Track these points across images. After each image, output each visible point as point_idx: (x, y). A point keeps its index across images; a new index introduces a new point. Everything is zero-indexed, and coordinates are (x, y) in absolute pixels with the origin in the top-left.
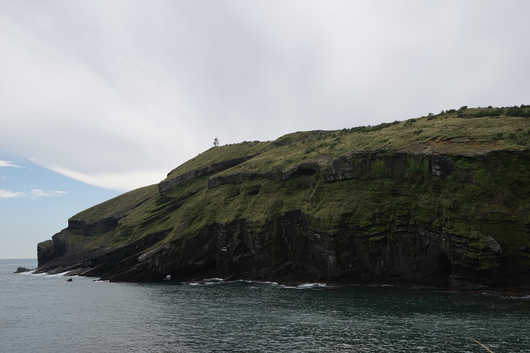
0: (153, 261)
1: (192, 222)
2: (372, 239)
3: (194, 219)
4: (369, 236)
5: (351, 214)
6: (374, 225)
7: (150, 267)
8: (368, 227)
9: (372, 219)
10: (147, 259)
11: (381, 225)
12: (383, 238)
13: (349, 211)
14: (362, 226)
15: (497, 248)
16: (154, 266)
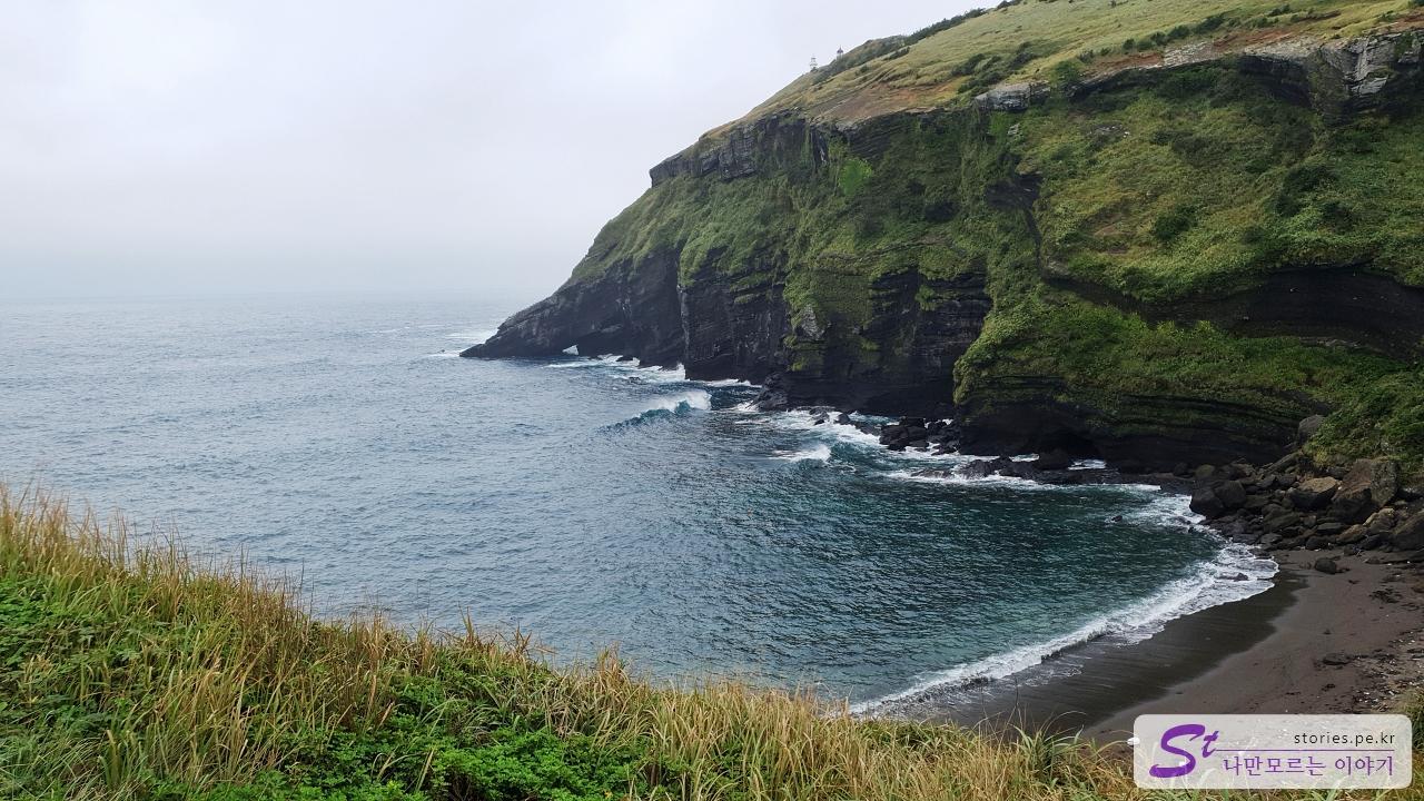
0: (529, 327)
1: (607, 254)
2: (739, 299)
3: (611, 248)
4: (735, 294)
5: (724, 248)
6: (749, 273)
7: (522, 336)
8: (737, 275)
9: (750, 260)
10: (518, 322)
11: (762, 271)
12: (756, 299)
13: (721, 242)
14: (730, 273)
15: (812, 329)
16: (529, 334)
